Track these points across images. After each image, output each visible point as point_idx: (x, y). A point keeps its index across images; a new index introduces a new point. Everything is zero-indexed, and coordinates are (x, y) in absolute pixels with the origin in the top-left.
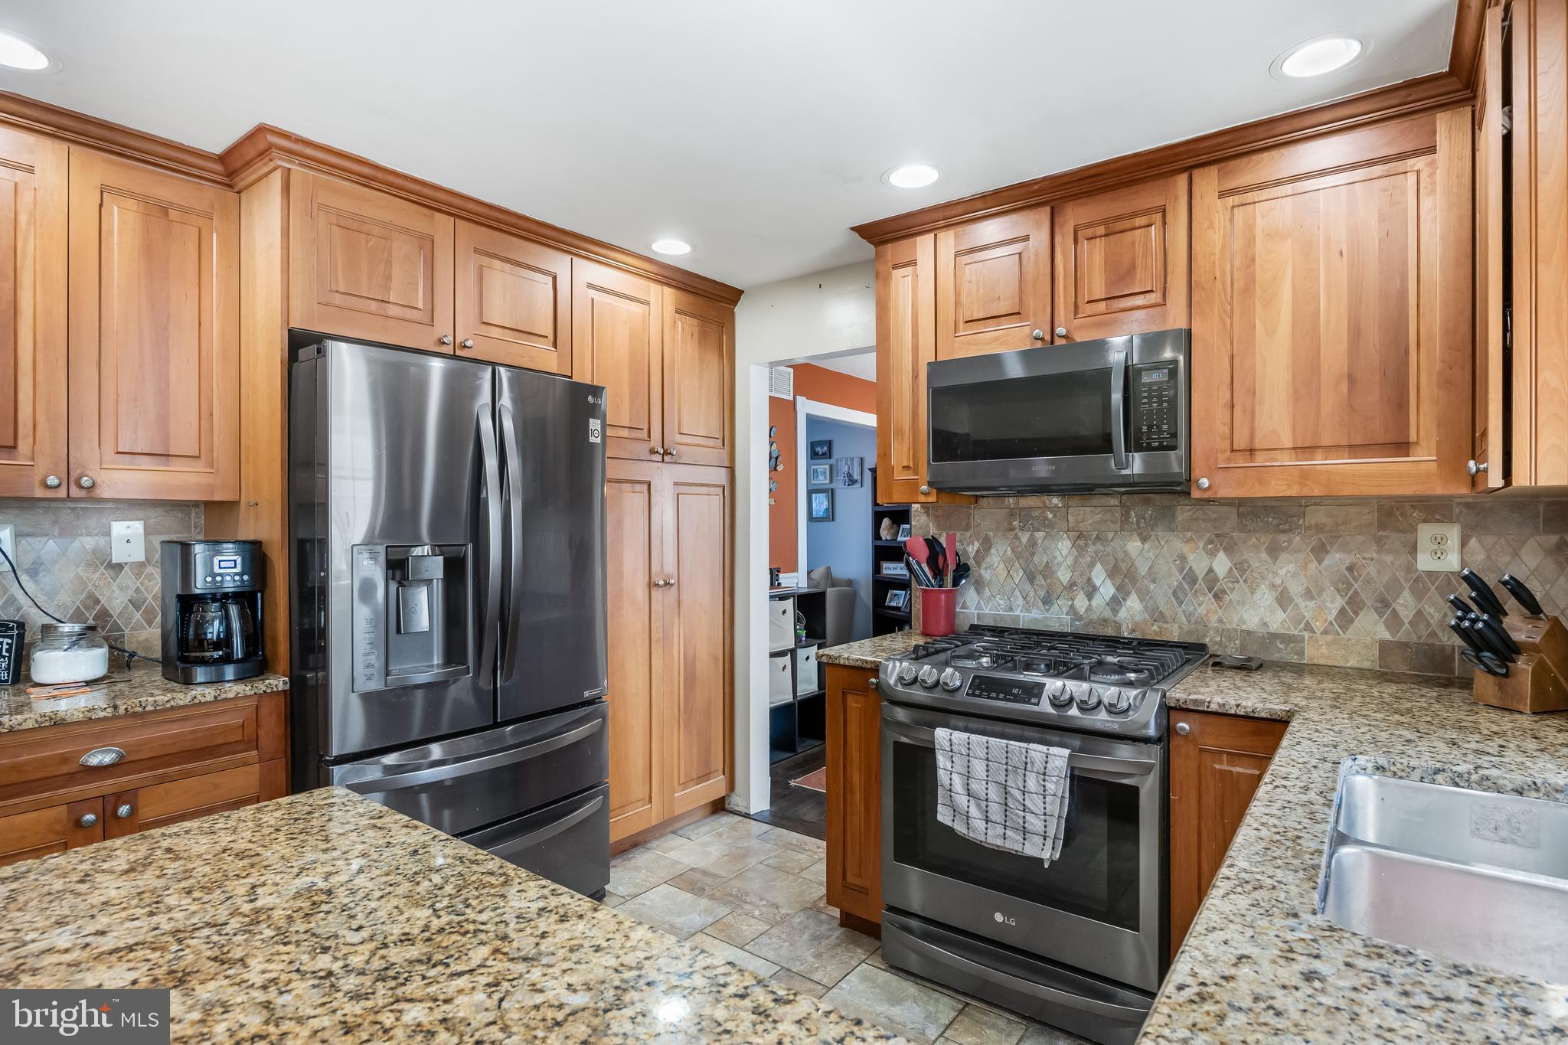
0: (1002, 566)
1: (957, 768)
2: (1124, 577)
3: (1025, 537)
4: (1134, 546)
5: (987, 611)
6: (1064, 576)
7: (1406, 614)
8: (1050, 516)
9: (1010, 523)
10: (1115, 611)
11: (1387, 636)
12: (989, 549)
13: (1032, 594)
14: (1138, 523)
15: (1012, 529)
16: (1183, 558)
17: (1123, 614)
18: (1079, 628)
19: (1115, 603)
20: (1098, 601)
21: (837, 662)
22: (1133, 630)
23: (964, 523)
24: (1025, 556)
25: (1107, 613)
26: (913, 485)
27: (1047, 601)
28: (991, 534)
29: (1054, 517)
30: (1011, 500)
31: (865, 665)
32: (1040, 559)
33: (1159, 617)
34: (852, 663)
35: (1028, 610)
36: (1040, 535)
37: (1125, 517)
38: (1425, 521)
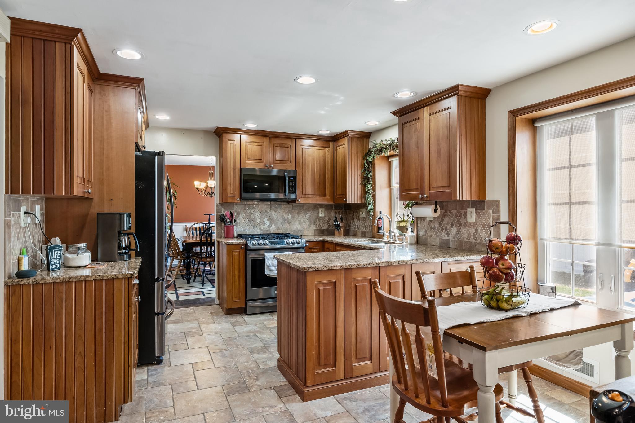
0: (243, 219)
1: (270, 261)
2: (271, 220)
3: (248, 212)
4: (273, 213)
5: (239, 231)
6: (258, 221)
7: (318, 225)
8: (255, 206)
9: (245, 208)
10: (269, 228)
11: (315, 228)
12: (239, 215)
13: (250, 226)
14: (274, 208)
15: (245, 210)
16: (283, 216)
17: (271, 229)
18: (261, 232)
19: (269, 226)
20: (266, 226)
21: (232, 243)
22: (273, 232)
23: (232, 208)
24: (248, 216)
25: (268, 229)
26: (233, 198)
27: (254, 227)
28: (240, 211)
29: (256, 206)
30: (245, 202)
31: (240, 243)
32: (252, 217)
33: (278, 229)
34: (237, 243)
35: (249, 230)
36: (252, 211)
37: (271, 207)
38: (320, 208)
